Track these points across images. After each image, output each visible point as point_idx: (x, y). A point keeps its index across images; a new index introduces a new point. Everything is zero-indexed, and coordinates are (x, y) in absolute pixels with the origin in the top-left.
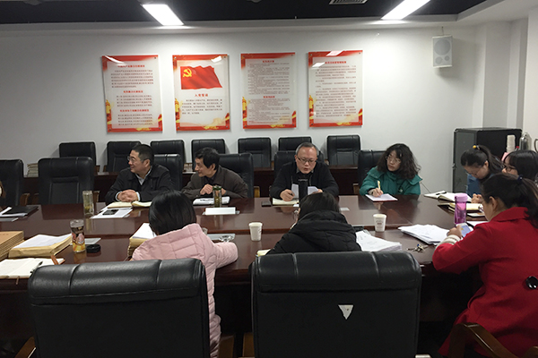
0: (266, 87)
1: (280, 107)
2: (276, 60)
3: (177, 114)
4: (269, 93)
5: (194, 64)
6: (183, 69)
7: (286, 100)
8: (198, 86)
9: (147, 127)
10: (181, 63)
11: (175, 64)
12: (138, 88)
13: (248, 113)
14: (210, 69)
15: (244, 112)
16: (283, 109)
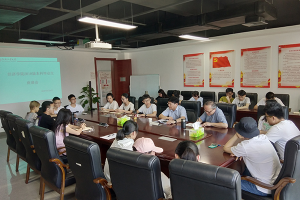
0: (253, 66)
1: (261, 76)
2: (260, 51)
3: (210, 79)
4: (255, 69)
5: (219, 56)
6: (214, 58)
7: (265, 72)
8: (220, 66)
9: (198, 85)
10: (213, 56)
11: (210, 57)
12: (196, 67)
13: (243, 79)
14: (226, 58)
16: (263, 77)
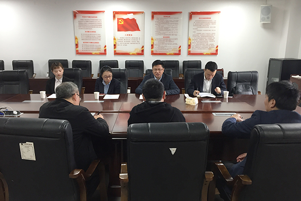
0: (165, 32)
1: (172, 43)
2: (171, 16)
3: (115, 45)
4: (166, 35)
5: (125, 17)
6: (118, 19)
7: (176, 39)
8: (127, 30)
9: (98, 52)
10: (118, 16)
11: (114, 17)
12: (94, 29)
13: (154, 46)
14: (134, 20)
15: (152, 45)
16: (174, 44)
